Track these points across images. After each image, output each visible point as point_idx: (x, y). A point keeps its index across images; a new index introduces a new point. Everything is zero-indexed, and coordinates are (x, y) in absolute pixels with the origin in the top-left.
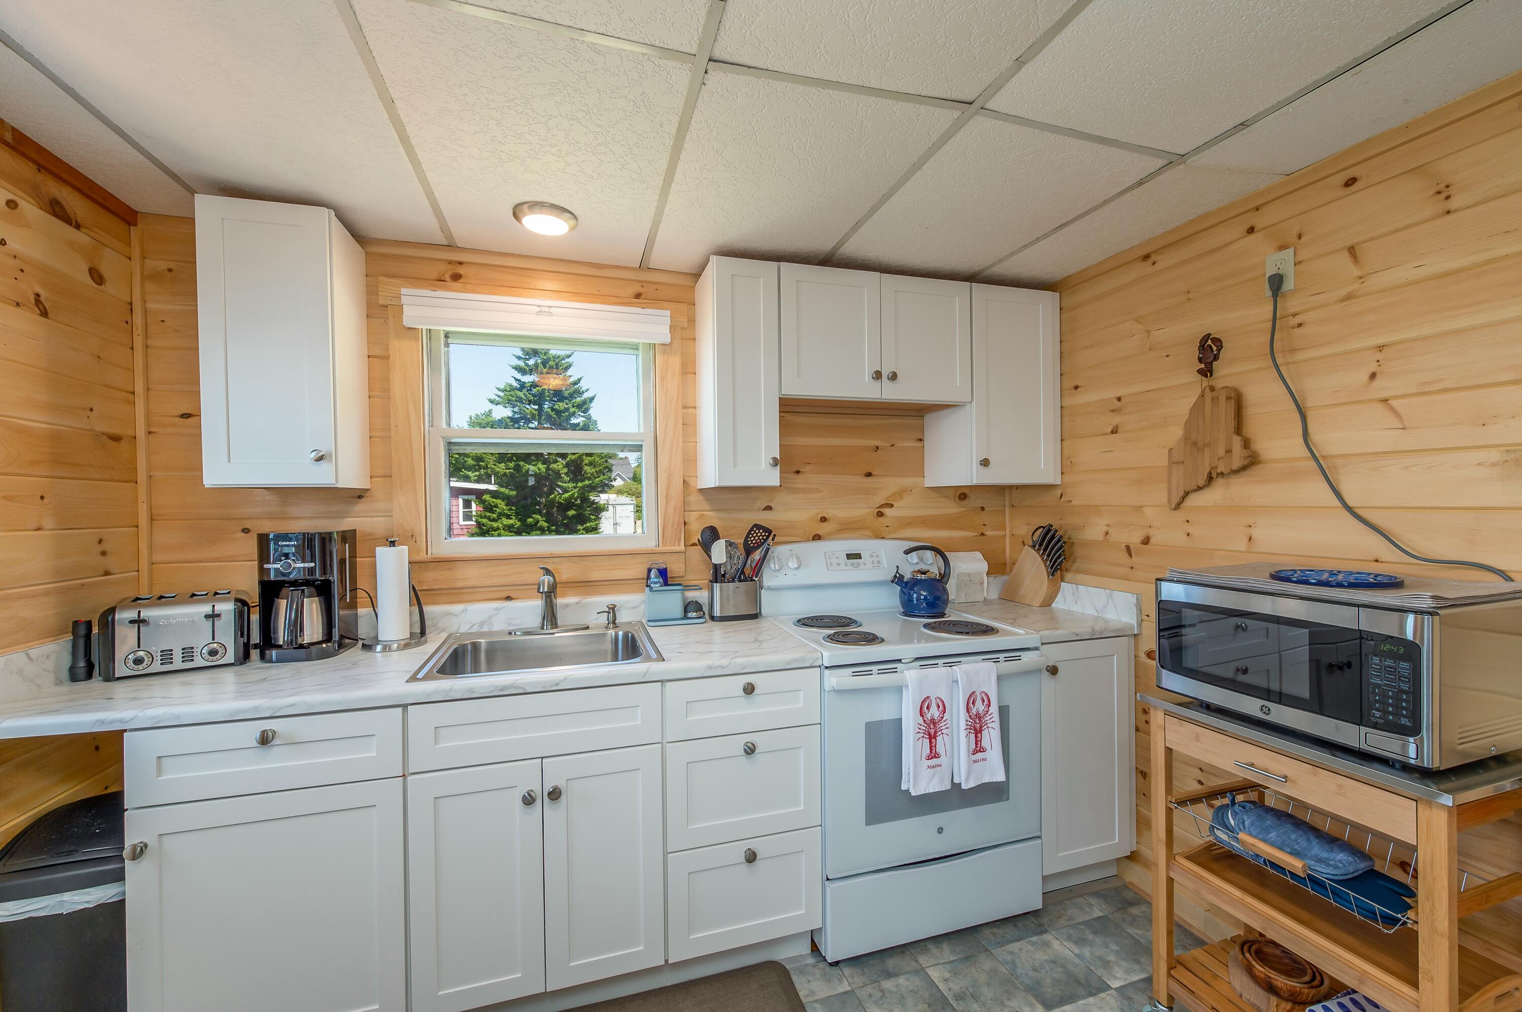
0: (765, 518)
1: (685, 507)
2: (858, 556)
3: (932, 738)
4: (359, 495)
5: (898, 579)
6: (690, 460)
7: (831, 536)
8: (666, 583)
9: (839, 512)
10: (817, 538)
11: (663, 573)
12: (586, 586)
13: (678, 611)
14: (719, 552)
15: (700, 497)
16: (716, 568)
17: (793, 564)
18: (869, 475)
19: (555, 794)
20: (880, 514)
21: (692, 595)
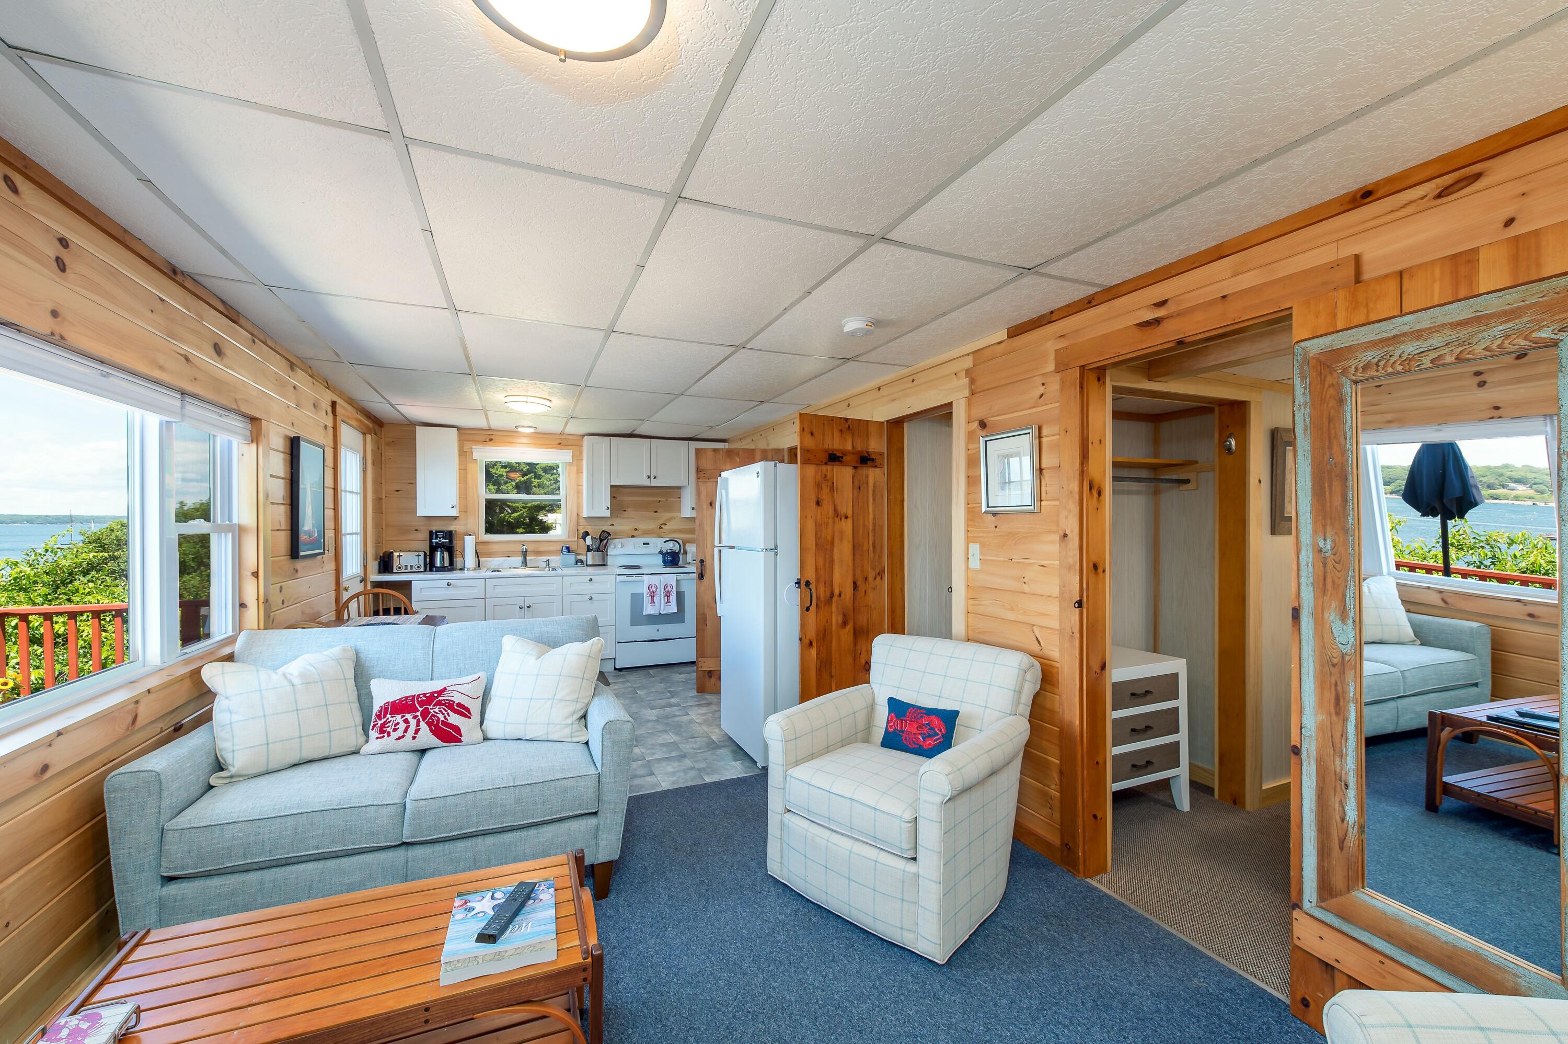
0: (608, 528)
1: (578, 524)
2: (648, 544)
3: (652, 597)
4: (455, 518)
5: (661, 552)
6: (579, 506)
7: (638, 536)
8: (569, 552)
9: (642, 526)
10: (633, 536)
11: (568, 548)
12: (538, 553)
13: (573, 562)
14: (589, 540)
15: (584, 520)
16: (588, 546)
17: (620, 546)
18: (656, 512)
19: (529, 607)
20: (661, 528)
21: (579, 557)
